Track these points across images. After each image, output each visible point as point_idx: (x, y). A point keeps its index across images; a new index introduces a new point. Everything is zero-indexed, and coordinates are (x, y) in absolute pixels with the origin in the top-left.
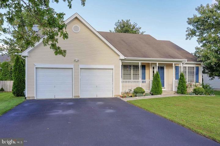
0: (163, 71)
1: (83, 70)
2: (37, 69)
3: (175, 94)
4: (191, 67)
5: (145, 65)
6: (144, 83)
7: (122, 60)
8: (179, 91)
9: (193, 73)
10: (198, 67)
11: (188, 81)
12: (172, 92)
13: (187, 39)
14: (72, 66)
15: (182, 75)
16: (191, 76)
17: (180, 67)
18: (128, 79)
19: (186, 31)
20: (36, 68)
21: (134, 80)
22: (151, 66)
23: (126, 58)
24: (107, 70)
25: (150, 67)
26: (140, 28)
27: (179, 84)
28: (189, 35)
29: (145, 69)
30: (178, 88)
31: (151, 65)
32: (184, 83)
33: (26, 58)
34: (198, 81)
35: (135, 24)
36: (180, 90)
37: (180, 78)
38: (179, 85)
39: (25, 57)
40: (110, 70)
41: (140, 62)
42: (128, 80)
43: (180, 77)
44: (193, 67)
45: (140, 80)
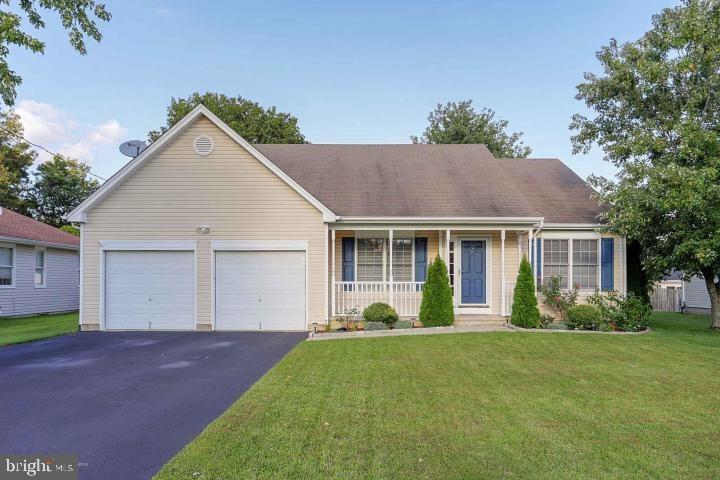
0: (478, 255)
1: (222, 255)
2: (108, 254)
3: (504, 325)
4: (587, 241)
5: (424, 236)
7: (330, 224)
9: (594, 259)
10: (612, 240)
13: (575, 152)
14: (191, 246)
16: (585, 268)
19: (571, 128)
20: (105, 251)
21: (362, 283)
22: (444, 241)
23: (338, 218)
24: (291, 254)
25: (440, 243)
26: (505, 124)
28: (582, 138)
29: (425, 250)
31: (444, 237)
33: (82, 226)
34: (612, 286)
35: (486, 112)
39: (78, 224)
40: (297, 254)
41: (391, 230)
44: (592, 241)
45: (391, 282)
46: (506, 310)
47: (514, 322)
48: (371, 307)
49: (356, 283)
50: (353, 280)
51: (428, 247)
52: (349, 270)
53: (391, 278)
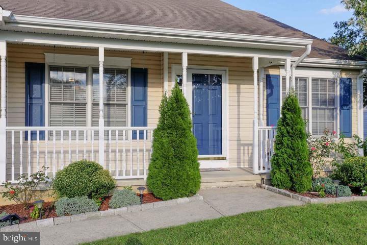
0: (218, 91)
3: (259, 186)
4: (324, 80)
5: (146, 70)
6: (141, 138)
8: (278, 175)
9: (333, 101)
10: (349, 80)
11: (315, 132)
12: (251, 177)
15: (291, 107)
16: (323, 111)
17: (284, 78)
18: (70, 123)
22: (170, 73)
25: (166, 75)
27: (279, 144)
29: (145, 85)
30: (276, 163)
31: (170, 68)
32: (302, 139)
34: (350, 132)
36: (283, 169)
37: (285, 118)
38: (277, 149)
42: (74, 128)
43: (283, 114)
44: (329, 80)
45: (102, 128)
46: (260, 165)
47: (271, 181)
48: (69, 171)
49: (46, 128)
50: (42, 124)
51: (149, 80)
52: (36, 110)
53: (101, 121)
